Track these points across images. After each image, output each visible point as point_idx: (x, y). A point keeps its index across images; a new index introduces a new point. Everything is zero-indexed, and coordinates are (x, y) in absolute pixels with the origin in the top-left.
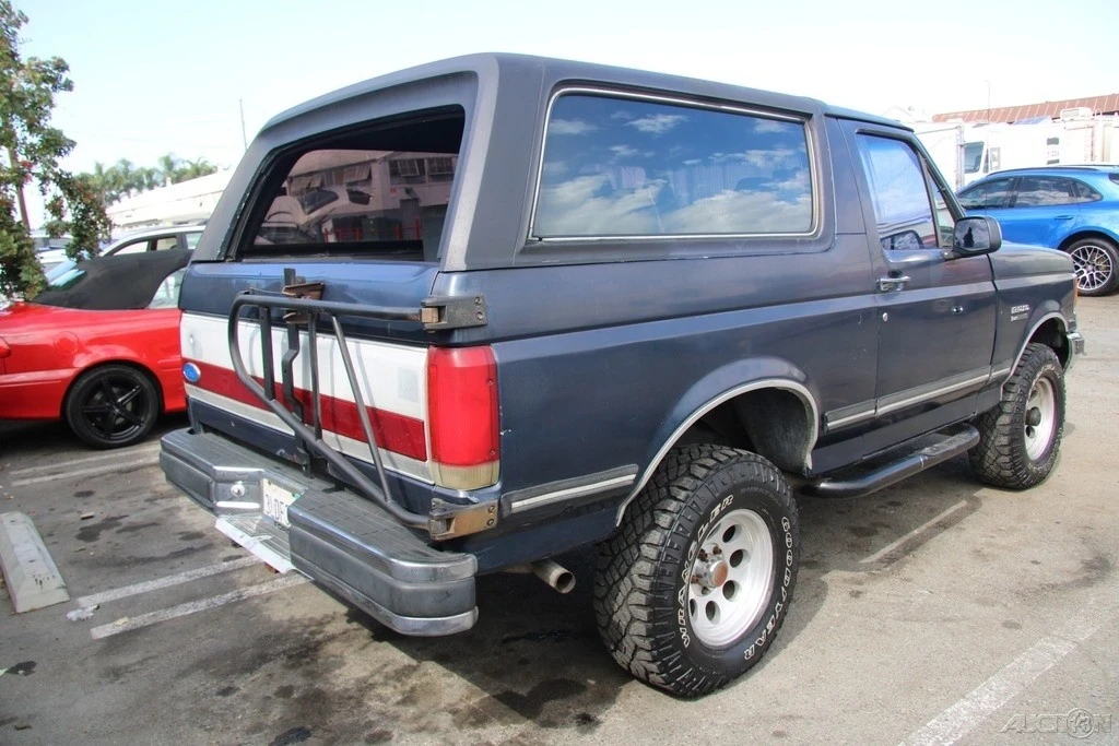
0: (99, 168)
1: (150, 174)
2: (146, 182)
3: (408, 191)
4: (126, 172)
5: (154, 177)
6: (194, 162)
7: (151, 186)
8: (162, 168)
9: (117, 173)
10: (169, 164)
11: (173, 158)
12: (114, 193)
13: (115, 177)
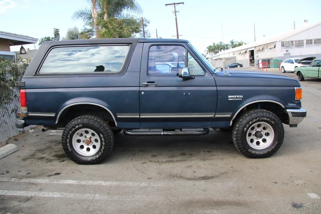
0: (214, 44)
1: (227, 46)
2: (226, 48)
3: (287, 51)
4: (221, 45)
5: (228, 46)
6: (239, 42)
7: (227, 49)
8: (230, 44)
9: (219, 45)
10: (232, 43)
11: (234, 41)
12: (217, 51)
13: (218, 46)
